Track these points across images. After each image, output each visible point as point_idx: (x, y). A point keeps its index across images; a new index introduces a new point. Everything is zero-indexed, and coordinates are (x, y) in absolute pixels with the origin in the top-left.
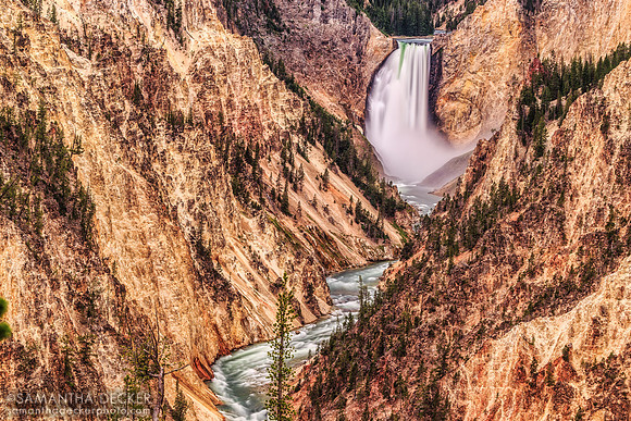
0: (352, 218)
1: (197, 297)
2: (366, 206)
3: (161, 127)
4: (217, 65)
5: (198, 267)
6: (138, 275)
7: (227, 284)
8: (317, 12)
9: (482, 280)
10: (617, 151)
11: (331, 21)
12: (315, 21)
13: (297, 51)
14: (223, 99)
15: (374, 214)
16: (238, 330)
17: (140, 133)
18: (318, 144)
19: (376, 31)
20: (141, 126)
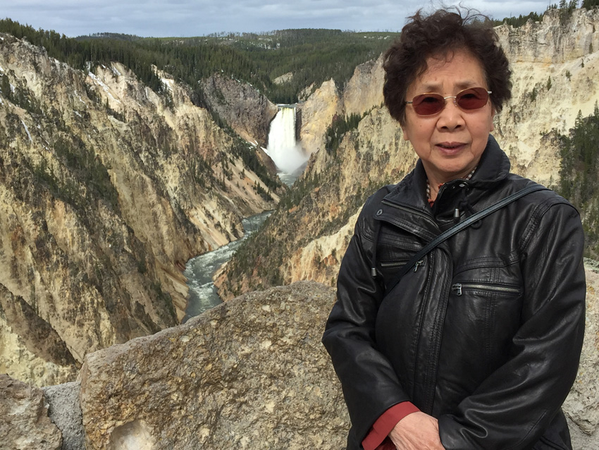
0: (256, 191)
1: (177, 233)
2: (263, 185)
3: (161, 153)
4: (191, 123)
5: (179, 218)
6: (148, 224)
7: (193, 225)
8: (242, 94)
9: (303, 219)
10: (362, 157)
11: (248, 99)
12: (241, 99)
13: (233, 113)
14: (193, 139)
15: (266, 189)
16: (199, 247)
17: (150, 156)
18: (240, 158)
19: (270, 102)
20: (150, 153)
